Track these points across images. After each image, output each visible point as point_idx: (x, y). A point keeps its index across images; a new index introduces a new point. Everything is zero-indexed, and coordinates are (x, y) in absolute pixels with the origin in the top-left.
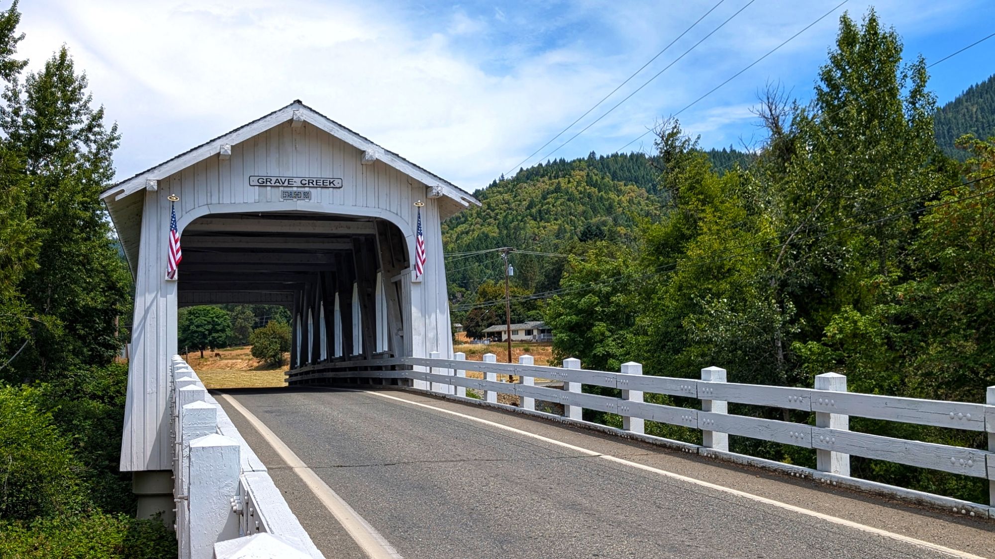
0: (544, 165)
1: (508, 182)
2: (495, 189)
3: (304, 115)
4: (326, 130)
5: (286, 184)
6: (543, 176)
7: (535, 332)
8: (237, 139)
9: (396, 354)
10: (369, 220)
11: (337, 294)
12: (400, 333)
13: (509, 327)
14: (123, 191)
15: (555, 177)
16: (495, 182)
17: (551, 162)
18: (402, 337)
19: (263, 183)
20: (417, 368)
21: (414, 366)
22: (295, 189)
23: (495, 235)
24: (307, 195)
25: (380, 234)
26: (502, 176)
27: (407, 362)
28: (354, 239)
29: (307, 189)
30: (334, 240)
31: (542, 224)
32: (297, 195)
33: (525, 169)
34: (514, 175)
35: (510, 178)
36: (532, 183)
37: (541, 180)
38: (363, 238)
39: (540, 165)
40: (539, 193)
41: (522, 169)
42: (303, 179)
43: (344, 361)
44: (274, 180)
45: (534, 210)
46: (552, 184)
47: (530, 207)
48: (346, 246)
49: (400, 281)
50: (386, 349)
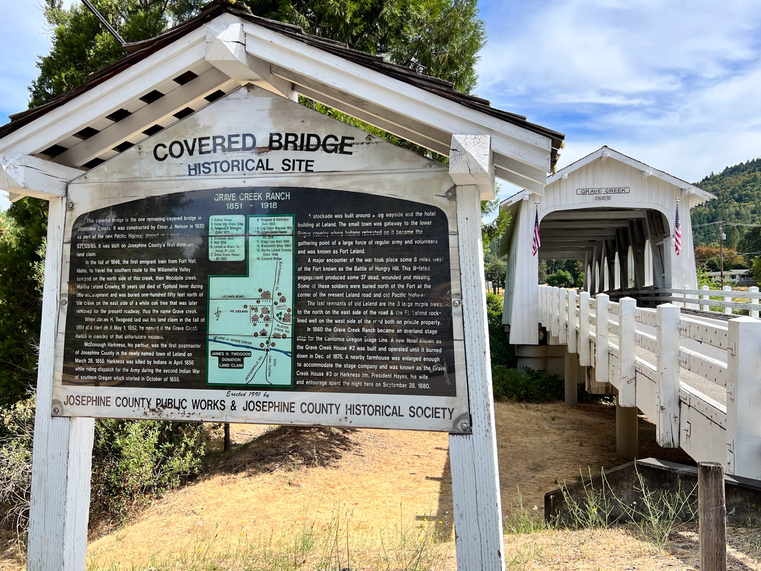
0: (744, 164)
1: (717, 176)
2: (706, 182)
3: (609, 154)
4: (621, 161)
5: (597, 192)
6: (743, 171)
7: (738, 277)
8: (571, 170)
9: (660, 286)
10: (642, 210)
11: (617, 254)
12: (663, 275)
13: (722, 273)
14: (511, 201)
15: (753, 172)
16: (707, 177)
17: (750, 161)
18: (664, 277)
19: (585, 192)
20: (674, 295)
21: (673, 294)
22: (602, 195)
23: (706, 212)
24: (609, 198)
25: (649, 218)
26: (712, 173)
27: (668, 291)
28: (631, 221)
29: (609, 195)
30: (617, 222)
31: (742, 204)
32: (603, 198)
33: (729, 167)
34: (722, 172)
35: (718, 174)
36: (734, 176)
37: (742, 174)
38: (635, 221)
39: (742, 164)
40: (740, 183)
41: (727, 168)
42: (607, 189)
43: (622, 291)
44: (590, 190)
45: (736, 195)
46: (751, 176)
47: (732, 193)
48: (626, 225)
49: (663, 245)
50: (652, 284)
